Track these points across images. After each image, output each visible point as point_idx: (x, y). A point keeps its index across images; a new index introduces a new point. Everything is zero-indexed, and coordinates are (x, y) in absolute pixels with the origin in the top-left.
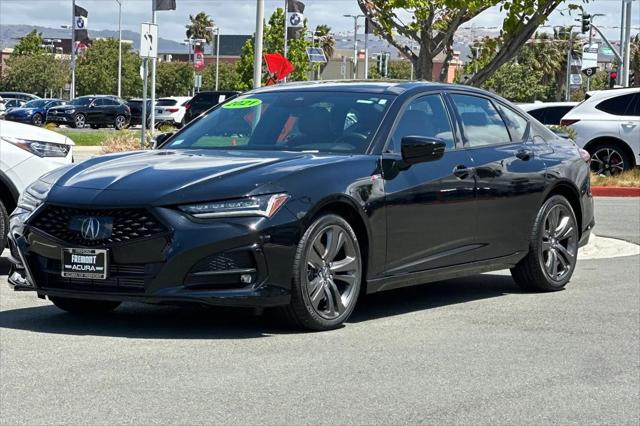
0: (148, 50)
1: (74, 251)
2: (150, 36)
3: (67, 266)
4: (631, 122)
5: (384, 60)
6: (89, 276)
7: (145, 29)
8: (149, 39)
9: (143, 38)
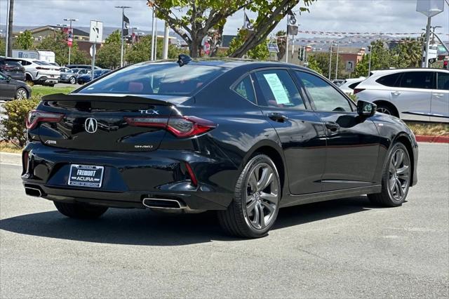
0: (96, 37)
2: (97, 29)
4: (397, 91)
5: (302, 51)
7: (93, 25)
8: (96, 31)
9: (92, 30)
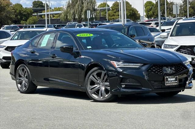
1: (169, 77)
3: (167, 82)
6: (173, 84)
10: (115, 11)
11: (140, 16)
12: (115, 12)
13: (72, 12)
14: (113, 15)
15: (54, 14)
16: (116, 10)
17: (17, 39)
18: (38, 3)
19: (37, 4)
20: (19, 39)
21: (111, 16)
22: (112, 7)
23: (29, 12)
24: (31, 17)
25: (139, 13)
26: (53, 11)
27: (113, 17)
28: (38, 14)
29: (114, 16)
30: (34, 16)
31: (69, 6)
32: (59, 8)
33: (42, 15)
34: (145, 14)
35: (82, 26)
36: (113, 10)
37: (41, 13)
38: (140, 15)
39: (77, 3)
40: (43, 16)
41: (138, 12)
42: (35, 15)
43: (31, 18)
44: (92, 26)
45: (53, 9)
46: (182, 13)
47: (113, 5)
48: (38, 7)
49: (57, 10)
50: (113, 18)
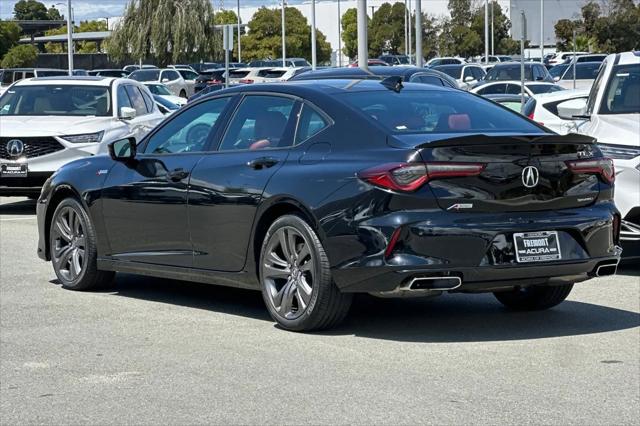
10: (260, 34)
11: (330, 51)
12: (260, 39)
13: (141, 34)
14: (255, 48)
15: (81, 40)
16: (264, 33)
17: (11, 113)
18: (30, 8)
19: (29, 11)
20: (16, 112)
21: (249, 50)
22: (250, 25)
23: (10, 32)
24: (15, 45)
25: (326, 41)
26: (77, 29)
27: (254, 53)
28: (36, 39)
29: (258, 49)
30: (22, 43)
31: (130, 18)
32: (94, 23)
33: (46, 42)
34: (343, 45)
35: (177, 77)
36: (252, 32)
37: (43, 35)
38: (332, 47)
39: (155, 8)
40: (46, 46)
41: (325, 38)
42: (28, 42)
43: (14, 50)
44: (205, 76)
45: (79, 25)
46: (450, 45)
47: (255, 15)
48: (31, 18)
49: (89, 30)
50: (255, 57)
